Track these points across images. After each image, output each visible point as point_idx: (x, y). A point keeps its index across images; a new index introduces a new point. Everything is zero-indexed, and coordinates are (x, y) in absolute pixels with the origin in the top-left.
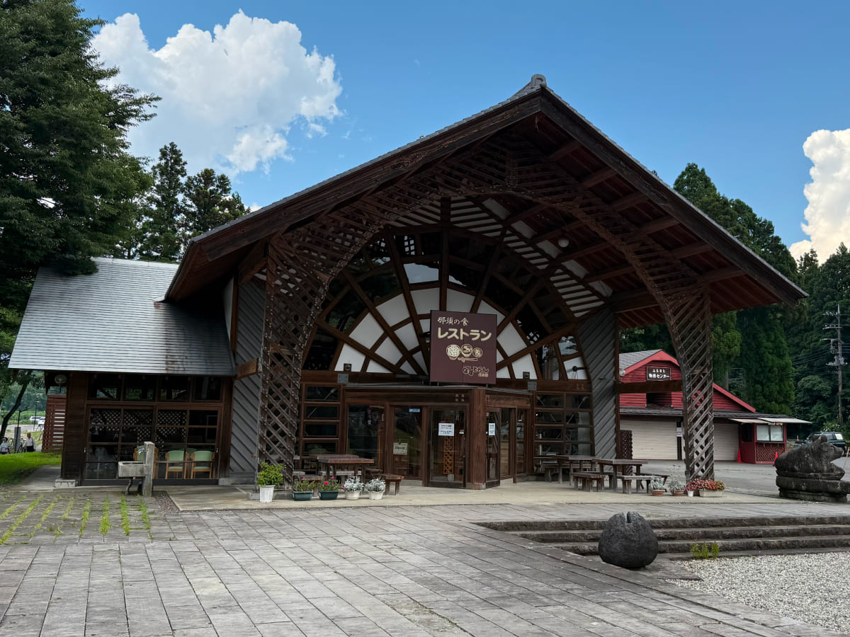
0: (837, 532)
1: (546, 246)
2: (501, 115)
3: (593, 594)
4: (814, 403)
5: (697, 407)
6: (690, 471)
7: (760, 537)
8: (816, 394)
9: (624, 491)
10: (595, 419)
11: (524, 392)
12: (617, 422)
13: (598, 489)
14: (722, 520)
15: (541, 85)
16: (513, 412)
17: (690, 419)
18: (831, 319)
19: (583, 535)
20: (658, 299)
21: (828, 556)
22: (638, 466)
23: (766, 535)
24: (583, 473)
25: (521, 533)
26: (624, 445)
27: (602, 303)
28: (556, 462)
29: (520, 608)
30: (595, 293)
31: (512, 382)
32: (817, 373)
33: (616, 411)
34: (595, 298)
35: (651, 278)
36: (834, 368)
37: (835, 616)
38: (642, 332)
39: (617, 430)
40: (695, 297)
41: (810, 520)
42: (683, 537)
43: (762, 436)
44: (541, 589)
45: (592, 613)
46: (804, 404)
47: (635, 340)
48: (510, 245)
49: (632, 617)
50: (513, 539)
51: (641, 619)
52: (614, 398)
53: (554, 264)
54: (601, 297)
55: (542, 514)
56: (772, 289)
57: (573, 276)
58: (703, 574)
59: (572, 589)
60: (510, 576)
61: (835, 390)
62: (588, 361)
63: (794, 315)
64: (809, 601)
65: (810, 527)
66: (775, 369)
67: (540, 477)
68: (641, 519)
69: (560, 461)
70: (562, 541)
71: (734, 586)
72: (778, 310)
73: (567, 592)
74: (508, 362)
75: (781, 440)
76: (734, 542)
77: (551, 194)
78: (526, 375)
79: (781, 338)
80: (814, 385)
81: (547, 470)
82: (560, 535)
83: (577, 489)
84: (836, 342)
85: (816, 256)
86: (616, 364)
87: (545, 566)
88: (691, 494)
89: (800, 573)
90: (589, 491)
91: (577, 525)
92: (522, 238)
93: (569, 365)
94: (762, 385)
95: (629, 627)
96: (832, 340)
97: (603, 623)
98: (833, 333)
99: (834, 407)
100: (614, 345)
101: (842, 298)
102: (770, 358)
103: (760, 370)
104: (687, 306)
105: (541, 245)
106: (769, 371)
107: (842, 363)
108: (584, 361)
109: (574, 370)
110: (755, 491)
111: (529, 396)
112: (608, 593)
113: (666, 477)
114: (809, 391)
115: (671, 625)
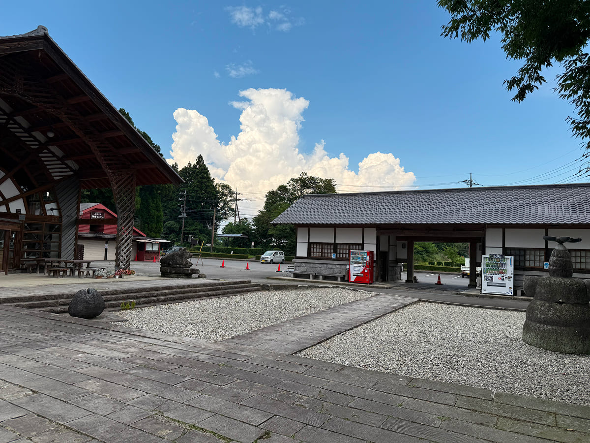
0: (190, 292)
1: (37, 134)
2: (14, 43)
3: (74, 337)
4: (170, 234)
5: (124, 233)
6: (117, 265)
7: (155, 296)
8: (171, 229)
9: (79, 277)
10: (62, 238)
11: (16, 221)
12: (76, 240)
13: (63, 276)
14: (136, 289)
15: (44, 33)
16: (7, 233)
17: (121, 239)
18: (182, 196)
19: (57, 302)
20: (108, 175)
21: (187, 303)
22: (89, 264)
23: (158, 295)
24: (53, 268)
25: (15, 304)
26: (79, 252)
27: (72, 173)
28: (35, 262)
29: (26, 352)
30: (68, 167)
31: (8, 214)
32: (174, 220)
33: (76, 234)
34: (68, 170)
35: (105, 162)
36: (181, 218)
37: (198, 332)
38: (88, 193)
39: (75, 244)
40: (128, 176)
41: (179, 287)
42: (115, 299)
43: (149, 248)
44: (38, 338)
45: (77, 349)
46: (166, 234)
47: (84, 197)
48: (12, 130)
49: (102, 348)
50: (12, 308)
51: (108, 348)
52: (75, 227)
53: (43, 146)
54: (72, 170)
55: (28, 292)
56: (168, 176)
57: (54, 155)
58: (128, 318)
59: (59, 336)
60: (14, 332)
61: (181, 228)
62: (61, 205)
63: (166, 192)
64: (184, 326)
65: (178, 290)
66: (155, 217)
67: (24, 271)
68: (96, 291)
69: (39, 261)
70: (43, 307)
71: (146, 322)
72: (159, 189)
73: (57, 338)
74: (6, 202)
75: (157, 250)
76: (143, 300)
77: (45, 102)
78: (18, 211)
79: (159, 202)
80: (171, 225)
81: (29, 267)
82: (42, 303)
83: (49, 277)
84: (183, 206)
85: (177, 166)
86: (78, 208)
87: (38, 323)
88: (117, 277)
89: (176, 313)
90: (57, 278)
91: (53, 297)
92: (21, 127)
93: (48, 207)
94: (148, 224)
95: (102, 354)
96: (182, 205)
97: (85, 354)
98: (182, 202)
99: (180, 235)
100: (78, 197)
101: (187, 187)
102: (153, 212)
103: (148, 217)
104: (123, 180)
105: (33, 133)
106: (152, 218)
107: (185, 216)
108: (58, 205)
109: (51, 210)
110: (148, 274)
111: (19, 224)
112: (84, 335)
113: (104, 269)
114: (169, 228)
115: (126, 350)
